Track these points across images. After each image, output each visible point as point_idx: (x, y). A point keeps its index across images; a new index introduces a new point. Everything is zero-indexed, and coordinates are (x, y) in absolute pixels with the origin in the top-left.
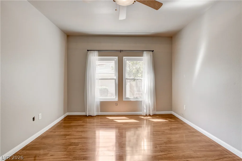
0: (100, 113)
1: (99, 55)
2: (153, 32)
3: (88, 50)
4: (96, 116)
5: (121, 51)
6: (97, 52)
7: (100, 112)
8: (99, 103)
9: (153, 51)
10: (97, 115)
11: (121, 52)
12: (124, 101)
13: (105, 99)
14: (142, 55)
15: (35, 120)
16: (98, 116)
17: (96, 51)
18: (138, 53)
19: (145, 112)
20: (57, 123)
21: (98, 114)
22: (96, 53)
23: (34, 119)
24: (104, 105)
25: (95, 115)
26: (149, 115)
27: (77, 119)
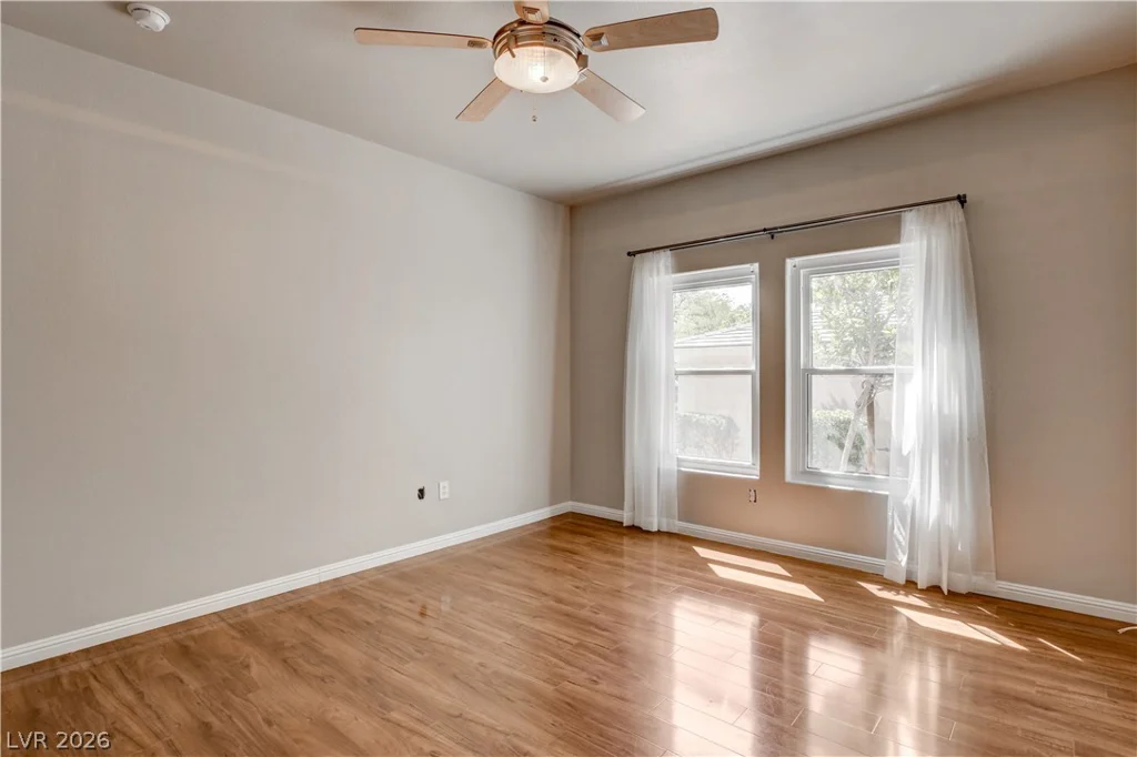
0: (678, 526)
1: (681, 267)
2: (933, 88)
3: (629, 254)
4: (659, 532)
5: (771, 232)
6: (668, 252)
7: (680, 520)
8: (674, 481)
9: (962, 200)
10: (664, 529)
11: (772, 237)
12: (789, 484)
13: (704, 466)
14: (894, 237)
15: (425, 497)
16: (670, 535)
17: (661, 252)
18: (878, 226)
19: (904, 563)
20: (519, 525)
21: (668, 525)
22: (664, 260)
23: (421, 493)
24: (697, 490)
25: (655, 529)
26: (907, 581)
27: (585, 530)
